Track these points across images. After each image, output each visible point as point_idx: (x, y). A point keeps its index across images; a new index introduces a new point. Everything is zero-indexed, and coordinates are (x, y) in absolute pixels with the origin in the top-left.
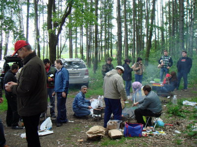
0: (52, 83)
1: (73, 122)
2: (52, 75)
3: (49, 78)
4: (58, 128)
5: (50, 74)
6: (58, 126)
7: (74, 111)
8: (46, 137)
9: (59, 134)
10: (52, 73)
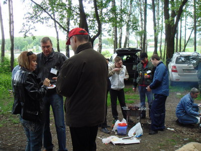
0: (148, 81)
1: (173, 130)
2: (149, 72)
3: (146, 75)
4: (150, 136)
5: (148, 69)
6: (150, 134)
7: (177, 116)
8: (129, 146)
9: (146, 145)
10: (150, 69)
